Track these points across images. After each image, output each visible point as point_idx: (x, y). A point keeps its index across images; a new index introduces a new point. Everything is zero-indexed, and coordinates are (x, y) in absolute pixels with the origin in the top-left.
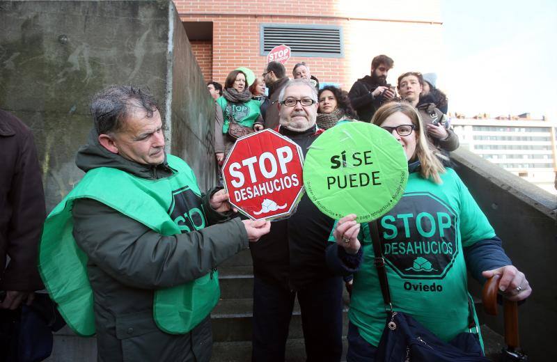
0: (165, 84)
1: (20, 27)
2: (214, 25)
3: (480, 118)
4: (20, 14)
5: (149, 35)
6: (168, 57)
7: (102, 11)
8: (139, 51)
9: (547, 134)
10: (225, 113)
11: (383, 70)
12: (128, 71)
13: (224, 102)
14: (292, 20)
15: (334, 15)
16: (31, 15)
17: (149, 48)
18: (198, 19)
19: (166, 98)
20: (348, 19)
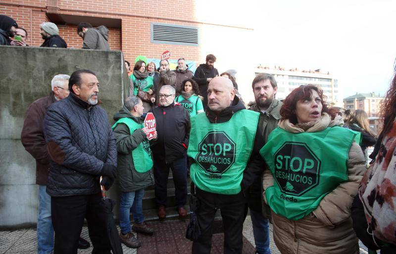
0: (121, 87)
1: (57, 61)
2: (122, 21)
3: (293, 71)
4: (57, 55)
5: (113, 66)
6: (122, 76)
7: (92, 55)
8: (110, 73)
9: (329, 83)
10: (135, 84)
11: (211, 62)
12: (105, 81)
13: (134, 78)
14: (171, 21)
15: (195, 21)
16: (61, 56)
17: (114, 72)
18: (112, 17)
19: (121, 93)
20: (202, 23)
